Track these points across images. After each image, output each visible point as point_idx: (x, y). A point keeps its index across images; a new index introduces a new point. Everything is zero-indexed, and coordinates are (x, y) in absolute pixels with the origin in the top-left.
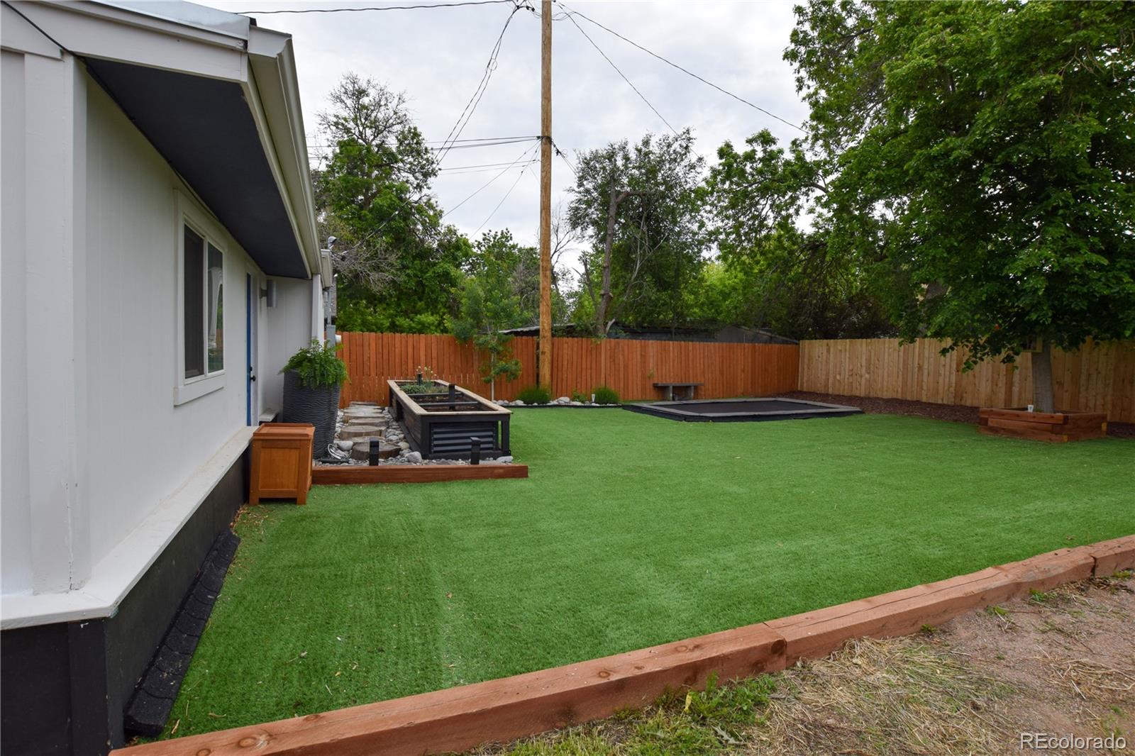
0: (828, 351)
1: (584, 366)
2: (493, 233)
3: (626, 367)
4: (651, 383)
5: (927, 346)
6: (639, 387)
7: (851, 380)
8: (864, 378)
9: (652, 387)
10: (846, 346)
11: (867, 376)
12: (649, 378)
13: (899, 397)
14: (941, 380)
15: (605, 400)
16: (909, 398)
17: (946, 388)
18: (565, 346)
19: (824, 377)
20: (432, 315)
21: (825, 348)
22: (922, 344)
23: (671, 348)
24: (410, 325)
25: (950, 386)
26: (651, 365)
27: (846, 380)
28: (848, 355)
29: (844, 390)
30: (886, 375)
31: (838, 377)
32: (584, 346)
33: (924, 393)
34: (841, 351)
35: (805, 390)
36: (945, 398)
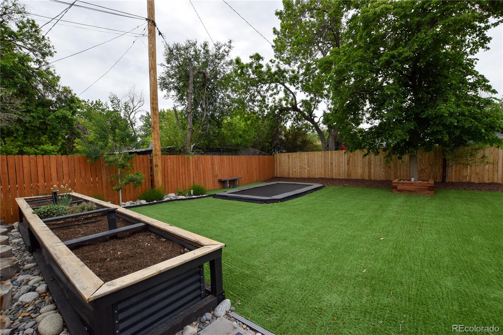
0: (289, 158)
1: (181, 173)
2: (90, 102)
3: (204, 171)
4: (217, 180)
5: (334, 154)
6: (211, 182)
7: (300, 171)
8: (306, 170)
9: (217, 181)
10: (297, 155)
11: (308, 168)
12: (216, 176)
13: (323, 177)
14: (341, 168)
15: (199, 192)
16: (327, 177)
17: (344, 172)
18: (169, 160)
19: (287, 170)
20: (52, 145)
21: (287, 157)
22: (332, 153)
23: (225, 160)
24: (35, 152)
25: (345, 171)
26: (216, 169)
27: (298, 171)
28: (298, 160)
29: (297, 175)
30: (316, 167)
31: (294, 170)
32: (180, 161)
33: (334, 174)
34: (295, 158)
35: (278, 176)
36: (343, 176)
